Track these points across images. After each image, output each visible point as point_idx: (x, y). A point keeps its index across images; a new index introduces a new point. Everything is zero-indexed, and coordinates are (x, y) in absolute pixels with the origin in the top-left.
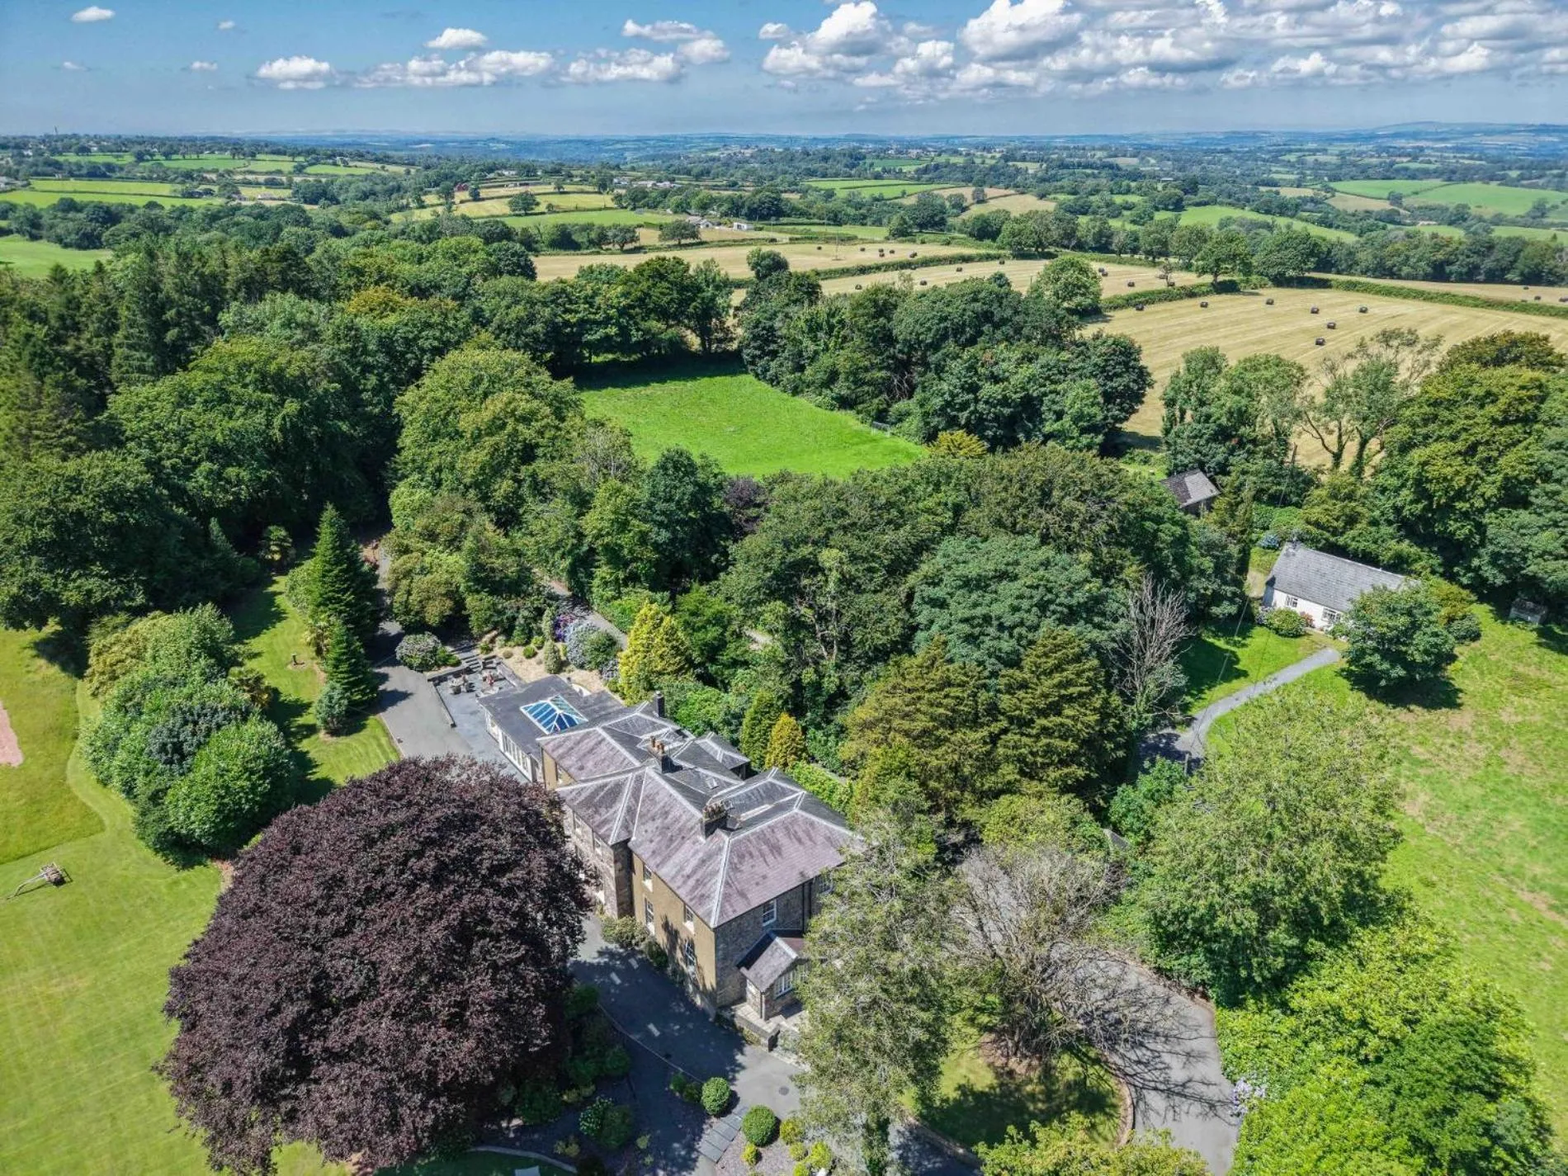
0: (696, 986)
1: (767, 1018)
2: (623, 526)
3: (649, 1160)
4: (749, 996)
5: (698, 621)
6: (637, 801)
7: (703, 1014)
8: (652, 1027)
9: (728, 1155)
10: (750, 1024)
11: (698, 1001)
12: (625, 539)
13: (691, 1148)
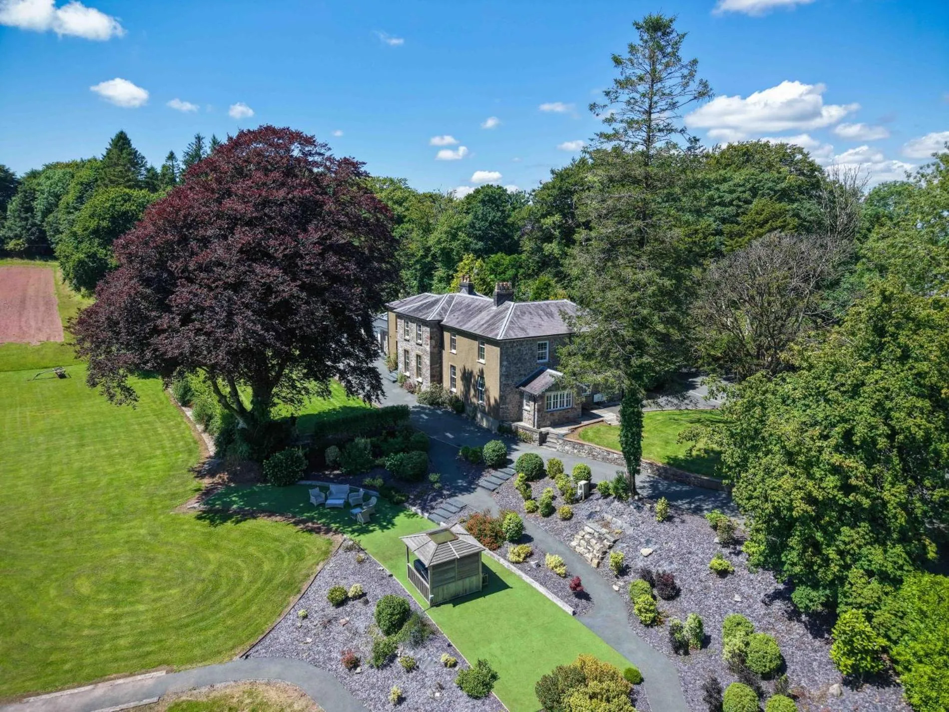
0: (483, 412)
1: (539, 427)
2: (454, 237)
3: (436, 486)
4: (525, 414)
5: (499, 270)
6: (449, 305)
7: (488, 430)
8: (448, 434)
9: (503, 487)
10: (524, 428)
11: (485, 424)
12: (455, 244)
13: (471, 483)
